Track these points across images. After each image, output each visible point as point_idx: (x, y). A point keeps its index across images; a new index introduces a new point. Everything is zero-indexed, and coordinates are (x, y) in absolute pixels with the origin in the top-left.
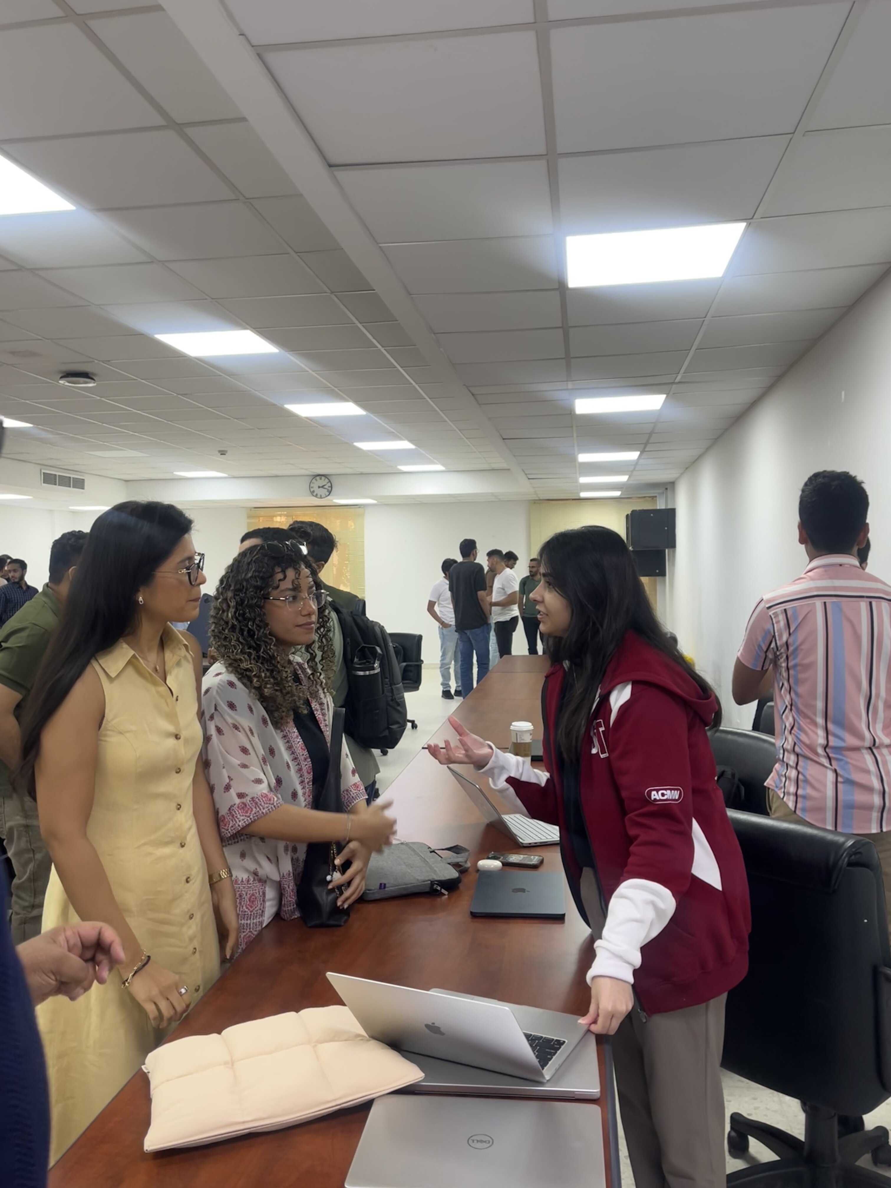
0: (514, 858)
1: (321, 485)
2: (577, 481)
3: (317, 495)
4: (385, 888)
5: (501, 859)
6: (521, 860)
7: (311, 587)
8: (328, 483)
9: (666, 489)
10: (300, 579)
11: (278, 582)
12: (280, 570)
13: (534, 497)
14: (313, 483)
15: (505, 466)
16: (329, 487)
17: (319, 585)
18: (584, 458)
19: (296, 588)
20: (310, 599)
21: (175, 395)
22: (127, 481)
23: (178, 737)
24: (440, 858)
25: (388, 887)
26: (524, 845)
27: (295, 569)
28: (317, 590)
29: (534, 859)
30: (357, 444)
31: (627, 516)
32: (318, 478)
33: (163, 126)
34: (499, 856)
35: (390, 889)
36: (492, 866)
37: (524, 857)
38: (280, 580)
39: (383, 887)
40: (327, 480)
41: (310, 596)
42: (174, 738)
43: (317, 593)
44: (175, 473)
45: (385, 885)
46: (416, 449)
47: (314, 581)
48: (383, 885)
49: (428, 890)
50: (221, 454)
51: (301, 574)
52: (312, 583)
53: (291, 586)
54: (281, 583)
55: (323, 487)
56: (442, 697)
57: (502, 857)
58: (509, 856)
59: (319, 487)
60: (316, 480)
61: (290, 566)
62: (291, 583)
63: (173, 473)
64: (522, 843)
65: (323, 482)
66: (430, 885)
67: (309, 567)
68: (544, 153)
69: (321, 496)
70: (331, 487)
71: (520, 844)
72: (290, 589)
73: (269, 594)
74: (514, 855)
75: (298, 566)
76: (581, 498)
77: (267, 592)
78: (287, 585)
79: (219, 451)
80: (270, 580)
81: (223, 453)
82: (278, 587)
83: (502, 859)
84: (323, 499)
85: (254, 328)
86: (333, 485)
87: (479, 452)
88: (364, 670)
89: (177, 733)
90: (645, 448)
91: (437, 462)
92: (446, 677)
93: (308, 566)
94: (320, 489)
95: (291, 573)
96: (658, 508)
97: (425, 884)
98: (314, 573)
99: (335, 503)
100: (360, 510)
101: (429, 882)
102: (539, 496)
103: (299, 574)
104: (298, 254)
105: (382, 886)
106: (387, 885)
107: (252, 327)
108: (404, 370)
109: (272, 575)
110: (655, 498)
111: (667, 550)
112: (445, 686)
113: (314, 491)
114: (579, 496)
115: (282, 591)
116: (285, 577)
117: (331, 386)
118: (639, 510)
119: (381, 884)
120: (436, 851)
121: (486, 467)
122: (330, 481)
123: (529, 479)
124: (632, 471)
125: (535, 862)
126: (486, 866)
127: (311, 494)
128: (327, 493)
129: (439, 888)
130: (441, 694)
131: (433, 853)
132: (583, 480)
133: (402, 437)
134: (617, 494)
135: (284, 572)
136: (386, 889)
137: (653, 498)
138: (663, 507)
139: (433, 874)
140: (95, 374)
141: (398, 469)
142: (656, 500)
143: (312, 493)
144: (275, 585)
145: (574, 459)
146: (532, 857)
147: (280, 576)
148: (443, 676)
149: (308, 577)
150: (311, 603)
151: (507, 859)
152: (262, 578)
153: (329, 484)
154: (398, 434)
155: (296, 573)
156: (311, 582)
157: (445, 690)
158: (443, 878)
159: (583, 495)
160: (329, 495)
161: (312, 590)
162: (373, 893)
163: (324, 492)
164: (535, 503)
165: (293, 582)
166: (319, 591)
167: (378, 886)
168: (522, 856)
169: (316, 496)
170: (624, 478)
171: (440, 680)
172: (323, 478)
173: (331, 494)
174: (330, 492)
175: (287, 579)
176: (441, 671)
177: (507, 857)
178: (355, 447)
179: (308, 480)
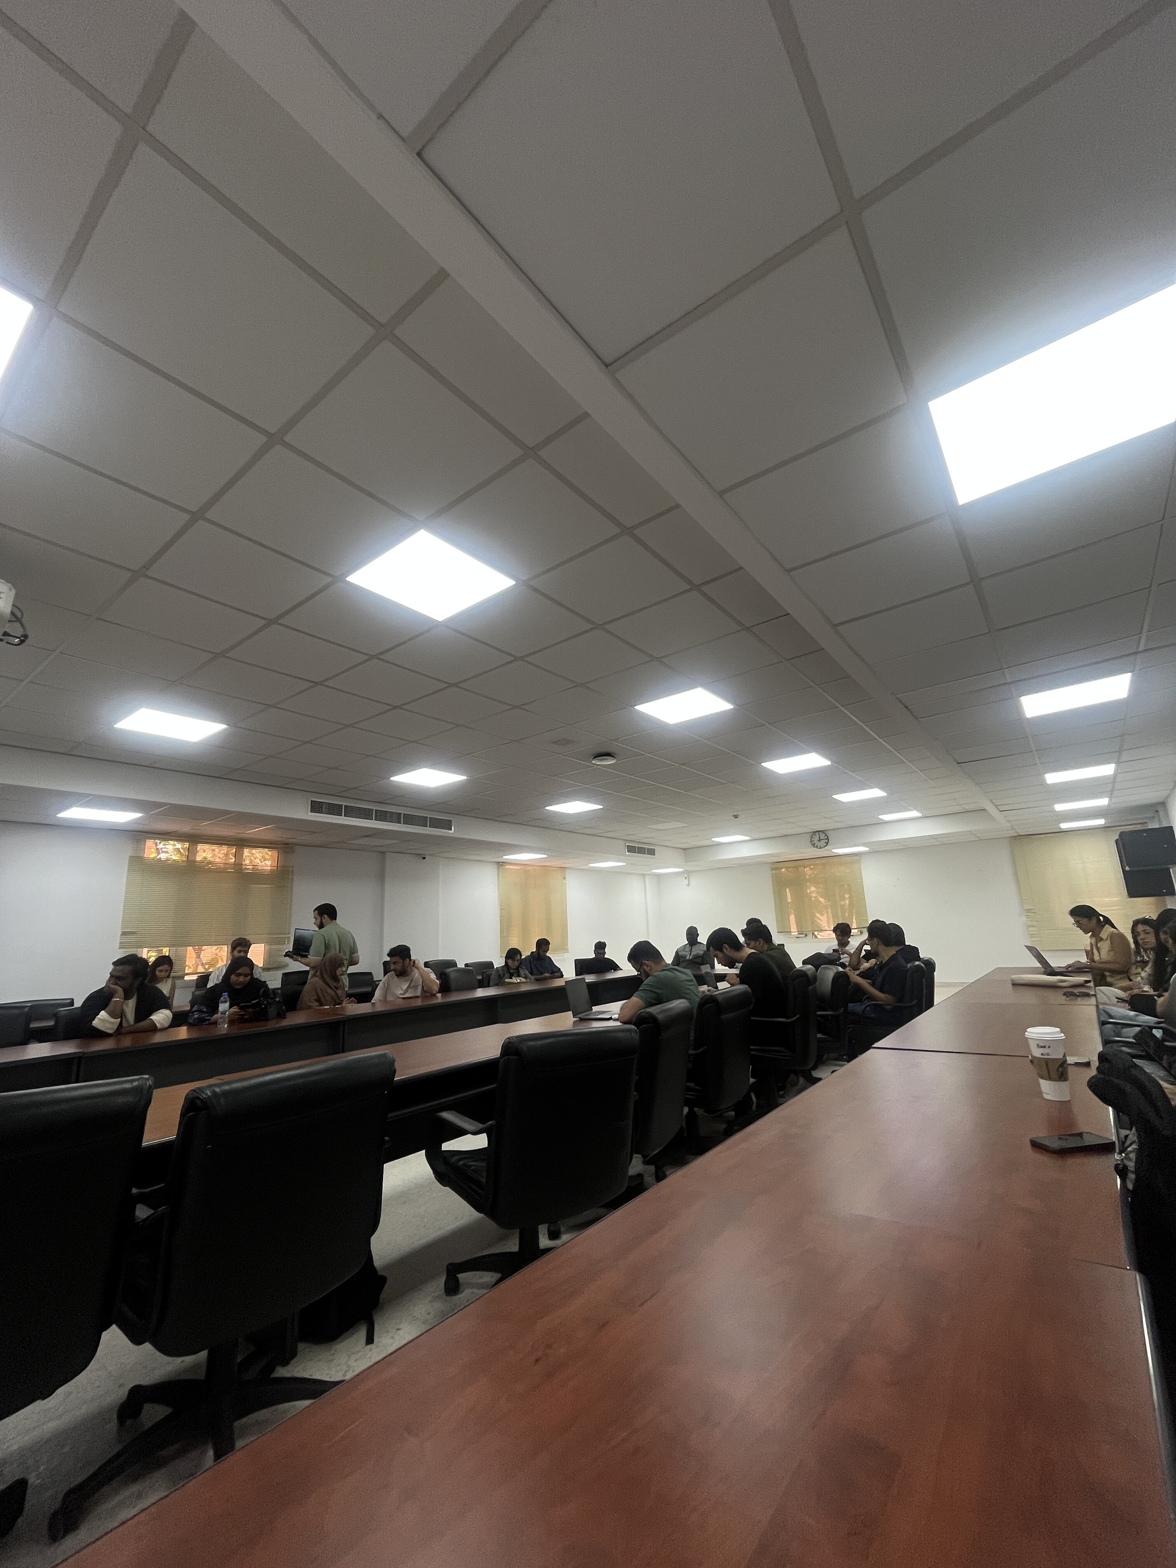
2: (1053, 809)
3: (819, 847)
9: (1157, 811)
13: (1013, 833)
14: (812, 838)
15: (977, 805)
16: (826, 841)
18: (1052, 778)
22: (685, 849)
30: (835, 797)
31: (1117, 841)
32: (817, 834)
40: (824, 835)
46: (888, 796)
50: (736, 818)
59: (819, 841)
60: (814, 835)
63: (710, 837)
68: (838, 210)
69: (823, 848)
76: (1063, 830)
79: (733, 816)
84: (826, 851)
85: (706, 686)
86: (829, 838)
87: (947, 793)
90: (1119, 757)
91: (912, 809)
99: (832, 853)
100: (857, 858)
102: (1019, 831)
108: (845, 708)
114: (1060, 828)
117: (790, 738)
118: (1129, 832)
121: (958, 809)
122: (827, 836)
123: (1001, 811)
124: (1112, 791)
127: (813, 847)
132: (1059, 807)
133: (872, 785)
137: (1144, 823)
140: (615, 754)
141: (881, 819)
142: (1147, 824)
143: (814, 845)
145: (1042, 782)
154: (867, 782)
159: (1064, 826)
163: (824, 844)
170: (1103, 802)
172: (821, 834)
174: (827, 846)
178: (835, 800)
179: (809, 836)
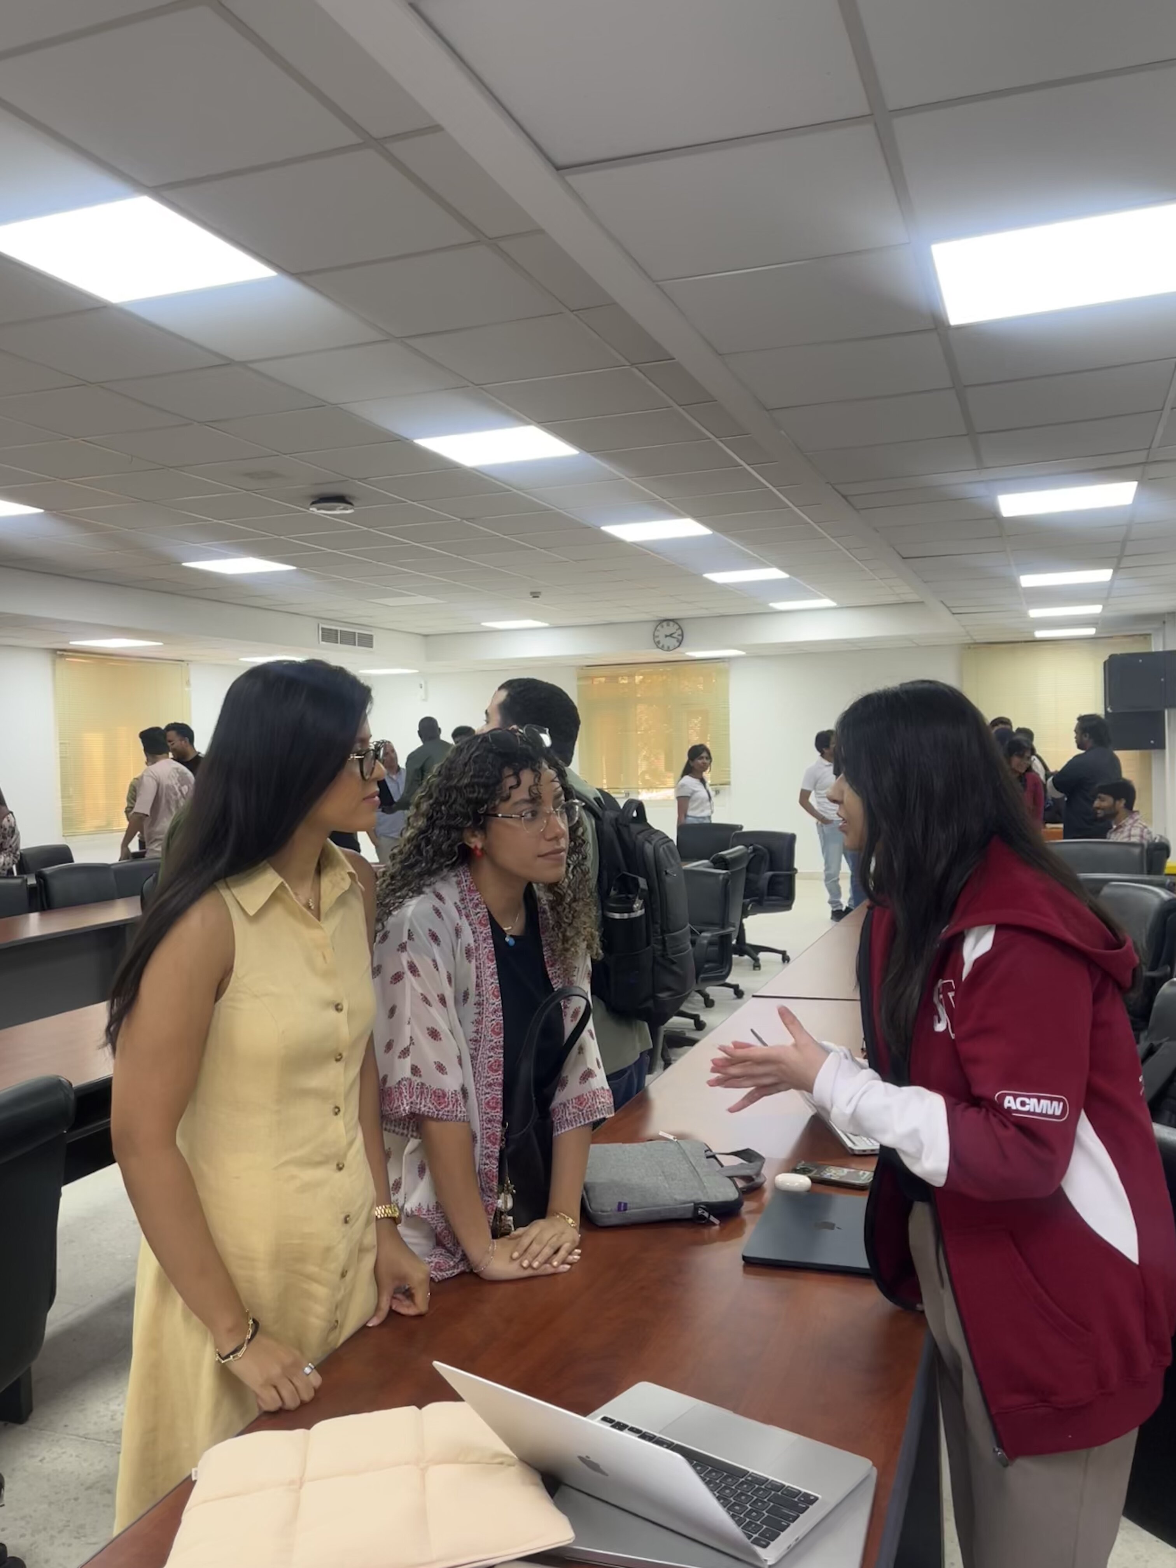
0: (835, 1173)
1: (668, 634)
2: (1025, 615)
3: (663, 646)
4: (625, 1210)
5: (811, 1175)
6: (841, 1177)
7: (559, 796)
8: (677, 630)
9: (1164, 622)
10: (541, 785)
11: (508, 792)
12: (511, 772)
13: (968, 640)
14: (658, 631)
15: (913, 597)
16: (679, 635)
17: (569, 792)
18: (1028, 581)
19: (535, 799)
20: (557, 814)
21: (459, 520)
22: (426, 636)
23: (340, 1007)
24: (720, 1167)
25: (630, 1209)
26: (857, 1153)
27: (534, 770)
28: (566, 800)
29: (863, 1176)
30: (706, 576)
31: (1105, 663)
32: (665, 624)
33: (359, 144)
34: (811, 1168)
35: (634, 1213)
36: (797, 1184)
37: (849, 1172)
38: (511, 788)
39: (622, 1209)
40: (676, 627)
41: (557, 810)
42: (334, 1008)
43: (568, 803)
44: (483, 624)
45: (626, 1204)
46: (789, 579)
47: (562, 786)
48: (623, 1205)
49: (689, 1215)
50: (534, 597)
51: (542, 778)
52: (560, 789)
53: (526, 796)
54: (514, 792)
55: (671, 635)
56: (832, 918)
57: (815, 1171)
58: (827, 1170)
59: (666, 636)
60: (662, 627)
61: (526, 767)
62: (527, 793)
63: (479, 623)
64: (852, 1150)
65: (672, 628)
66: (693, 1208)
67: (554, 767)
68: (867, 111)
69: (669, 648)
70: (682, 635)
71: (850, 1151)
72: (526, 801)
73: (495, 808)
74: (833, 1167)
75: (538, 765)
76: (1038, 639)
77: (492, 805)
78: (520, 794)
79: (532, 593)
80: (498, 788)
81: (535, 595)
82: (508, 798)
83: (815, 1174)
84: (671, 652)
85: (539, 423)
86: (684, 631)
87: (881, 579)
88: (621, 912)
89: (338, 1001)
90: (1119, 563)
91: (822, 595)
92: (835, 892)
93: (553, 765)
94: (668, 638)
95: (527, 777)
96: (1153, 650)
97: (684, 1207)
98: (562, 775)
99: (688, 656)
100: (726, 665)
101: (692, 1204)
102: (975, 638)
103: (540, 778)
104: (575, 313)
105: (622, 1207)
106: (629, 1205)
107: (536, 422)
108: (752, 468)
109: (499, 781)
110: (1148, 637)
111: (1166, 712)
112: (834, 905)
113: (659, 642)
114: (1034, 637)
115: (516, 803)
116: (519, 783)
117: (658, 497)
118: (1121, 654)
119: (620, 1204)
120: (718, 1156)
121: (892, 599)
122: (680, 628)
123: (954, 614)
124: (1107, 598)
125: (863, 1180)
126: (788, 1184)
127: (655, 646)
128: (677, 644)
129: (706, 1214)
130: (829, 915)
131: (712, 1160)
132: (1035, 613)
133: (768, 563)
134: (1091, 631)
135: (517, 775)
136: (627, 1212)
137: (1146, 636)
138: (1161, 649)
139: (700, 1192)
140: (353, 498)
141: (772, 608)
142: (1150, 639)
143: (657, 644)
144: (504, 795)
145: (1015, 585)
146: (861, 1172)
147: (511, 781)
148: (830, 891)
149: (553, 781)
150: (558, 819)
151: (822, 1173)
152: (486, 786)
153: (679, 632)
154: (761, 559)
155: (536, 776)
156: (559, 787)
157: (835, 909)
158: (713, 1200)
159: (1040, 634)
160: (679, 646)
161: (560, 799)
162: (609, 1217)
163: (673, 642)
164: (969, 648)
165: (530, 791)
166: (570, 801)
167: (615, 1207)
168: (846, 1170)
169: (662, 648)
170: (1096, 609)
171: (827, 896)
172: (671, 623)
173: (681, 646)
174: (680, 643)
175: (522, 785)
176: (826, 885)
177: (822, 1172)
178: (706, 579)
179: (651, 627)
